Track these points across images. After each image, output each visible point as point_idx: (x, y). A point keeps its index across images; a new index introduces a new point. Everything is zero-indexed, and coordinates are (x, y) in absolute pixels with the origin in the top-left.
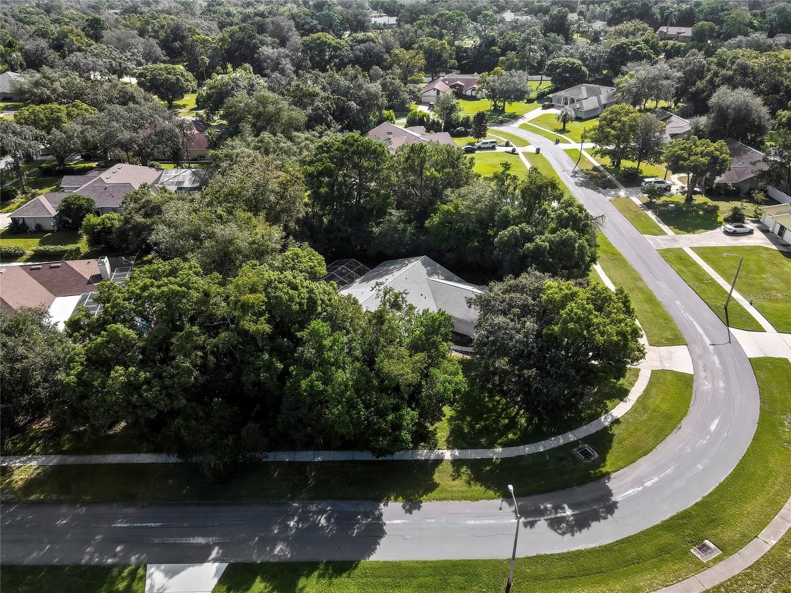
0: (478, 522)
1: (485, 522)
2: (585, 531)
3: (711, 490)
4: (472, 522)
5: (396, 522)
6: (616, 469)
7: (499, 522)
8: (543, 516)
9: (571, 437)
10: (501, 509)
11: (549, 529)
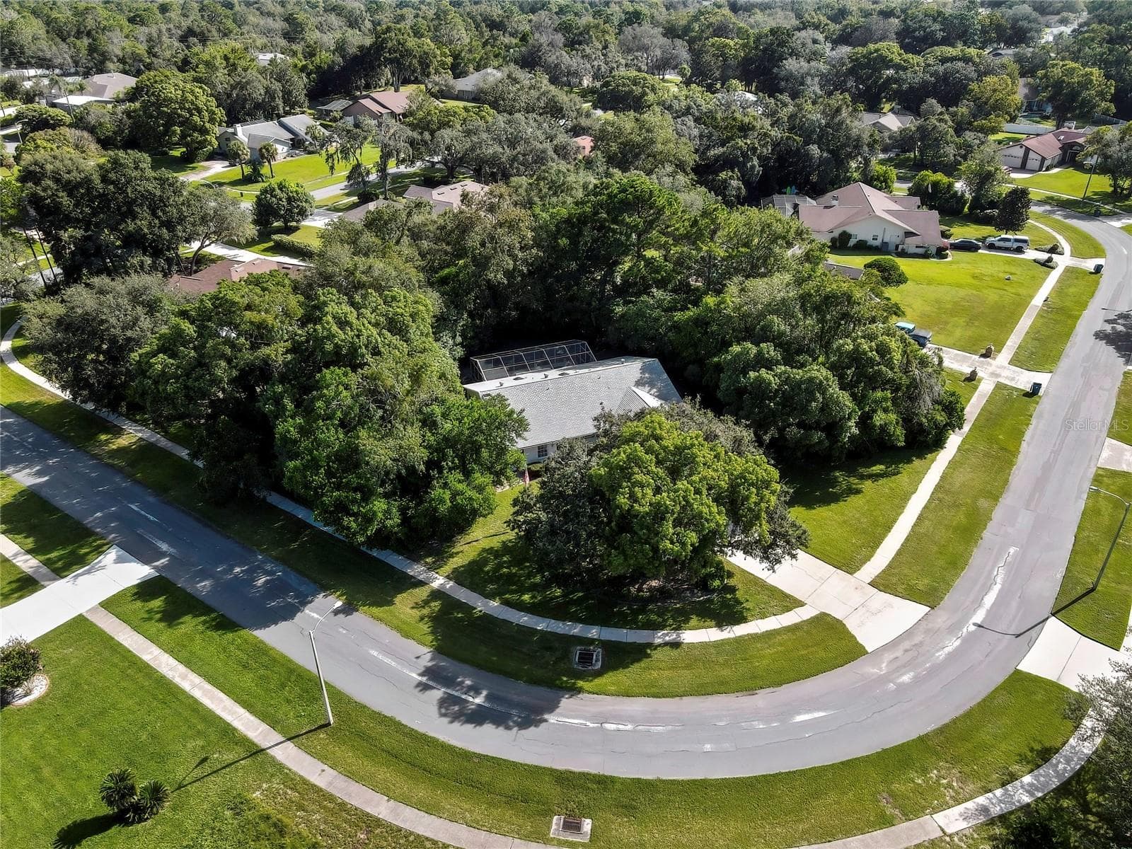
0: (380, 657)
1: (387, 660)
2: (469, 727)
3: (680, 778)
4: (375, 654)
5: (313, 614)
6: (595, 691)
7: (399, 667)
8: (447, 686)
9: (594, 632)
10: (418, 658)
11: (435, 702)
